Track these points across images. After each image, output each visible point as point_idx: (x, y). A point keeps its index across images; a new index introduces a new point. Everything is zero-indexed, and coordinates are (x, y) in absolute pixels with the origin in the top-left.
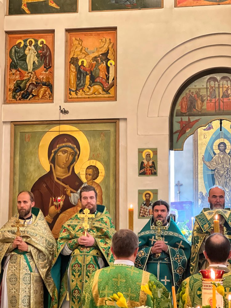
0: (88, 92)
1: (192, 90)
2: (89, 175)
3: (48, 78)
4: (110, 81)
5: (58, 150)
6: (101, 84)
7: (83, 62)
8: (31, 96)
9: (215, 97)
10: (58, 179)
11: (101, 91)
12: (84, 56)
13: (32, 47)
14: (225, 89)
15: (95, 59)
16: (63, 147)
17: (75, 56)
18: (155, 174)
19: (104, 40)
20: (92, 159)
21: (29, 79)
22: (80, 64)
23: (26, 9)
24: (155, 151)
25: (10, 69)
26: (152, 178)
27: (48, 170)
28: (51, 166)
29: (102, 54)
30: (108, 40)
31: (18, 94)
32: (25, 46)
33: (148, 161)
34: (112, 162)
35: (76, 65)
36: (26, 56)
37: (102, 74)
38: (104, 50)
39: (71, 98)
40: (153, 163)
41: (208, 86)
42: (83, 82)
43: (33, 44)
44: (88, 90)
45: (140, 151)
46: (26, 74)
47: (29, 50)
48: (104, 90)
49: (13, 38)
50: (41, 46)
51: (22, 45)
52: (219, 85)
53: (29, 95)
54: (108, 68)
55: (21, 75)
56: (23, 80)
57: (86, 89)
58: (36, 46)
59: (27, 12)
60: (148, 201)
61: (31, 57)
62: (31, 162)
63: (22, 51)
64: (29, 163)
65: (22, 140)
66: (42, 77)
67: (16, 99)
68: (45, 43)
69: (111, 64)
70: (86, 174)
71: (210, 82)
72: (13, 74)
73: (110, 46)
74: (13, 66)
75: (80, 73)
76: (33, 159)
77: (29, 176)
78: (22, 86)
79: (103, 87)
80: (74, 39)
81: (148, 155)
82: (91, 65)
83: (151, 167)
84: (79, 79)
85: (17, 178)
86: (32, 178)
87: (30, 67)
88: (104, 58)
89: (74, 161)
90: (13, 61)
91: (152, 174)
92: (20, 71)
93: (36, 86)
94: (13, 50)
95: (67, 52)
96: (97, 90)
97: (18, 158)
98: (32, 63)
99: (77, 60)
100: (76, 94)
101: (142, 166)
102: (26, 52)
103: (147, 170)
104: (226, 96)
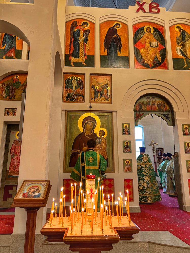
0: (99, 100)
1: (140, 102)
2: (101, 134)
3: (82, 93)
4: (109, 96)
5: (87, 123)
6: (105, 97)
7: (97, 87)
8: (74, 100)
9: (150, 105)
10: (86, 135)
11: (105, 99)
12: (97, 85)
13: (75, 80)
14: (153, 102)
15: (102, 86)
16: (89, 122)
17: (94, 85)
18: (130, 134)
19: (106, 79)
20: (102, 127)
21: (73, 93)
22: (96, 88)
23: (72, 65)
24: (129, 125)
25: (65, 88)
26: (128, 136)
27: (82, 131)
28: (83, 130)
29: (105, 85)
30: (107, 79)
31: (69, 99)
32: (72, 79)
33: (126, 129)
34: (110, 129)
35: (94, 88)
36: (72, 83)
37: (105, 93)
38: (106, 83)
39: (92, 102)
40: (128, 129)
41: (147, 101)
42: (97, 95)
43: (75, 79)
44: (99, 99)
45: (123, 124)
46: (72, 91)
47: (74, 81)
48: (106, 99)
49: (67, 75)
50: (79, 80)
51: (70, 79)
52: (151, 100)
53: (74, 99)
54: (108, 91)
55: (70, 91)
56: (71, 93)
57: (98, 98)
58: (77, 79)
59: (73, 66)
60: (127, 145)
61: (75, 84)
62: (75, 128)
63: (71, 81)
64: (73, 128)
65: (70, 118)
66: (79, 92)
67: (68, 101)
68: (80, 79)
69: (109, 89)
70: (99, 134)
71: (147, 99)
72: (67, 90)
73: (108, 82)
74: (66, 87)
75: (96, 92)
76: (75, 126)
77: (74, 134)
78: (70, 95)
79: (106, 98)
80: (93, 78)
81: (126, 126)
82: (100, 89)
83: (127, 131)
84: (95, 94)
85: (68, 134)
86: (75, 135)
87: (74, 88)
88: (106, 86)
89: (94, 128)
90: (67, 85)
91: (128, 134)
92: (69, 89)
93: (77, 96)
94: (67, 81)
95: (90, 83)
96: (103, 99)
97: (68, 126)
98: (75, 86)
99: (95, 86)
100: (94, 100)
101: (124, 131)
102: (72, 82)
103: (126, 132)
104: (154, 104)
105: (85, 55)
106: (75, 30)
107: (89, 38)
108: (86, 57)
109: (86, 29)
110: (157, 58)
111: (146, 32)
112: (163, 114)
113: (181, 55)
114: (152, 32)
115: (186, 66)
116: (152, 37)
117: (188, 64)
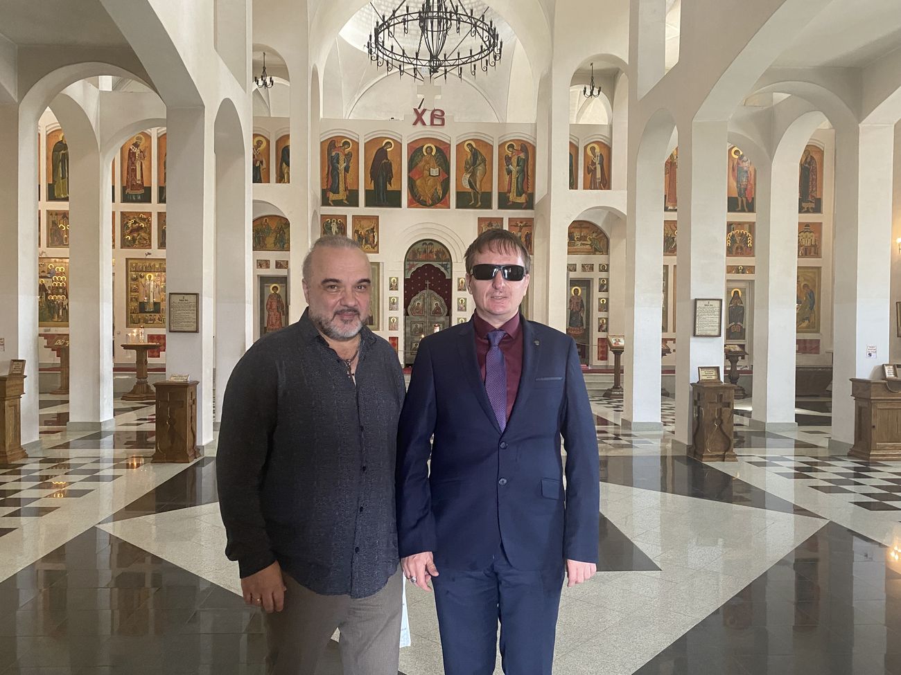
1: (415, 249)
4: (375, 243)
6: (370, 244)
7: (361, 232)
12: (362, 229)
13: (335, 224)
14: (430, 249)
15: (367, 231)
17: (357, 229)
18: (397, 289)
23: (331, 203)
24: (397, 279)
25: (323, 234)
29: (371, 229)
33: (394, 283)
35: (358, 233)
36: (332, 228)
37: (371, 239)
40: (396, 284)
41: (423, 247)
42: (362, 242)
43: (335, 222)
48: (372, 248)
51: (329, 222)
52: (428, 247)
54: (374, 236)
57: (363, 246)
61: (334, 229)
63: (329, 225)
68: (341, 222)
69: (375, 234)
71: (423, 245)
73: (375, 225)
74: (325, 232)
75: (360, 238)
79: (372, 246)
80: (357, 220)
81: (394, 280)
82: (365, 234)
83: (395, 286)
84: (359, 241)
87: (334, 233)
88: (372, 231)
90: (325, 230)
92: (328, 235)
94: (325, 225)
95: (353, 227)
98: (335, 231)
99: (358, 231)
101: (391, 286)
102: (332, 226)
103: (393, 287)
104: (431, 252)
105: (346, 189)
106: (333, 154)
107: (351, 165)
108: (347, 192)
109: (347, 151)
110: (437, 192)
111: (425, 154)
113: (469, 187)
114: (433, 154)
115: (473, 202)
116: (433, 162)
117: (476, 199)
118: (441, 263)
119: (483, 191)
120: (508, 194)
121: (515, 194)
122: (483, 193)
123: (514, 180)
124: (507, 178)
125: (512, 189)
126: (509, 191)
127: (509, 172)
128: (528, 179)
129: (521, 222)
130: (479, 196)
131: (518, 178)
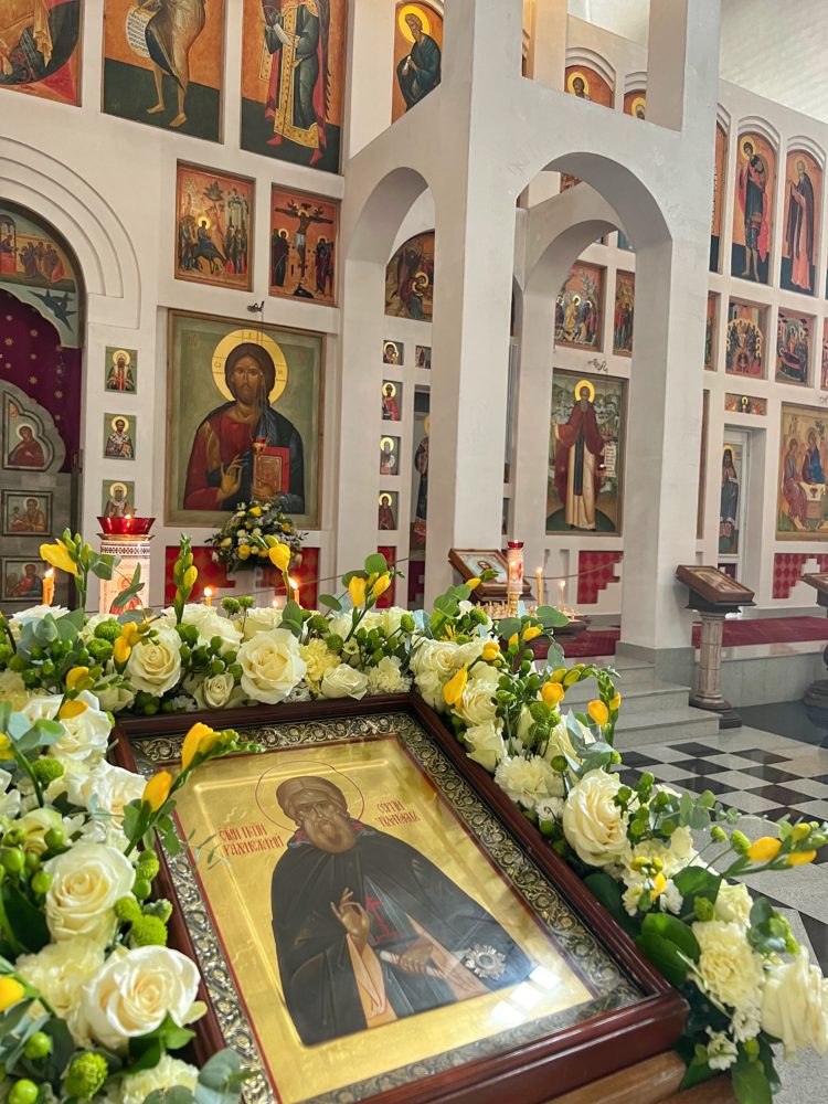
14: (4, 238)
110: (35, 43)
112: (44, 294)
113: (146, 55)
115: (160, 107)
117: (170, 100)
118: (43, 292)
119: (192, 79)
120: (270, 112)
121: (290, 116)
122: (193, 87)
123: (287, 72)
124: (268, 60)
125: (283, 98)
126: (273, 103)
127: (275, 46)
128: (326, 82)
129: (306, 206)
130: (181, 95)
131: (298, 70)
